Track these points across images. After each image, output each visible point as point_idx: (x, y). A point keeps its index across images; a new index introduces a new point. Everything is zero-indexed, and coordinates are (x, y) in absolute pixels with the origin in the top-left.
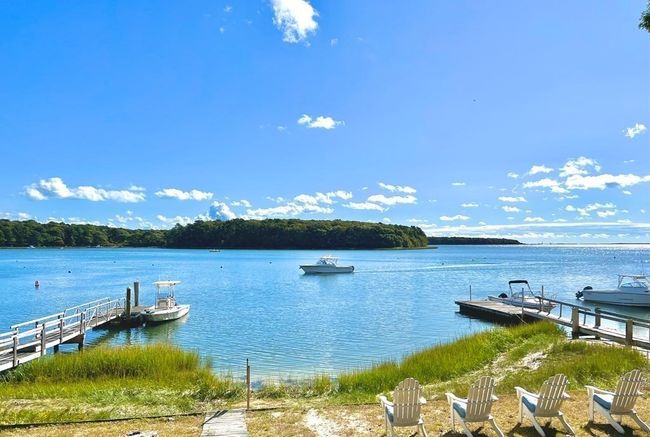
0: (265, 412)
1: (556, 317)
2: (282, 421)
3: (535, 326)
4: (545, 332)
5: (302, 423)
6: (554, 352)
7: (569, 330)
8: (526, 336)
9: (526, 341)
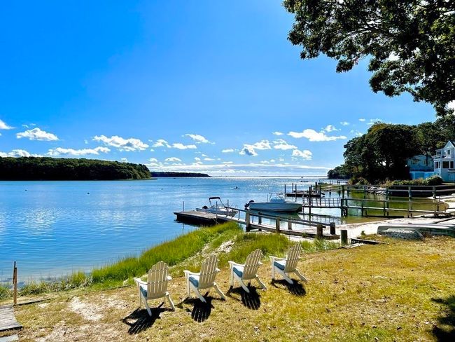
0: (32, 305)
1: (237, 219)
2: (49, 310)
3: (225, 225)
4: (231, 228)
5: (67, 309)
6: (238, 240)
7: (244, 227)
8: (220, 232)
9: (220, 235)
